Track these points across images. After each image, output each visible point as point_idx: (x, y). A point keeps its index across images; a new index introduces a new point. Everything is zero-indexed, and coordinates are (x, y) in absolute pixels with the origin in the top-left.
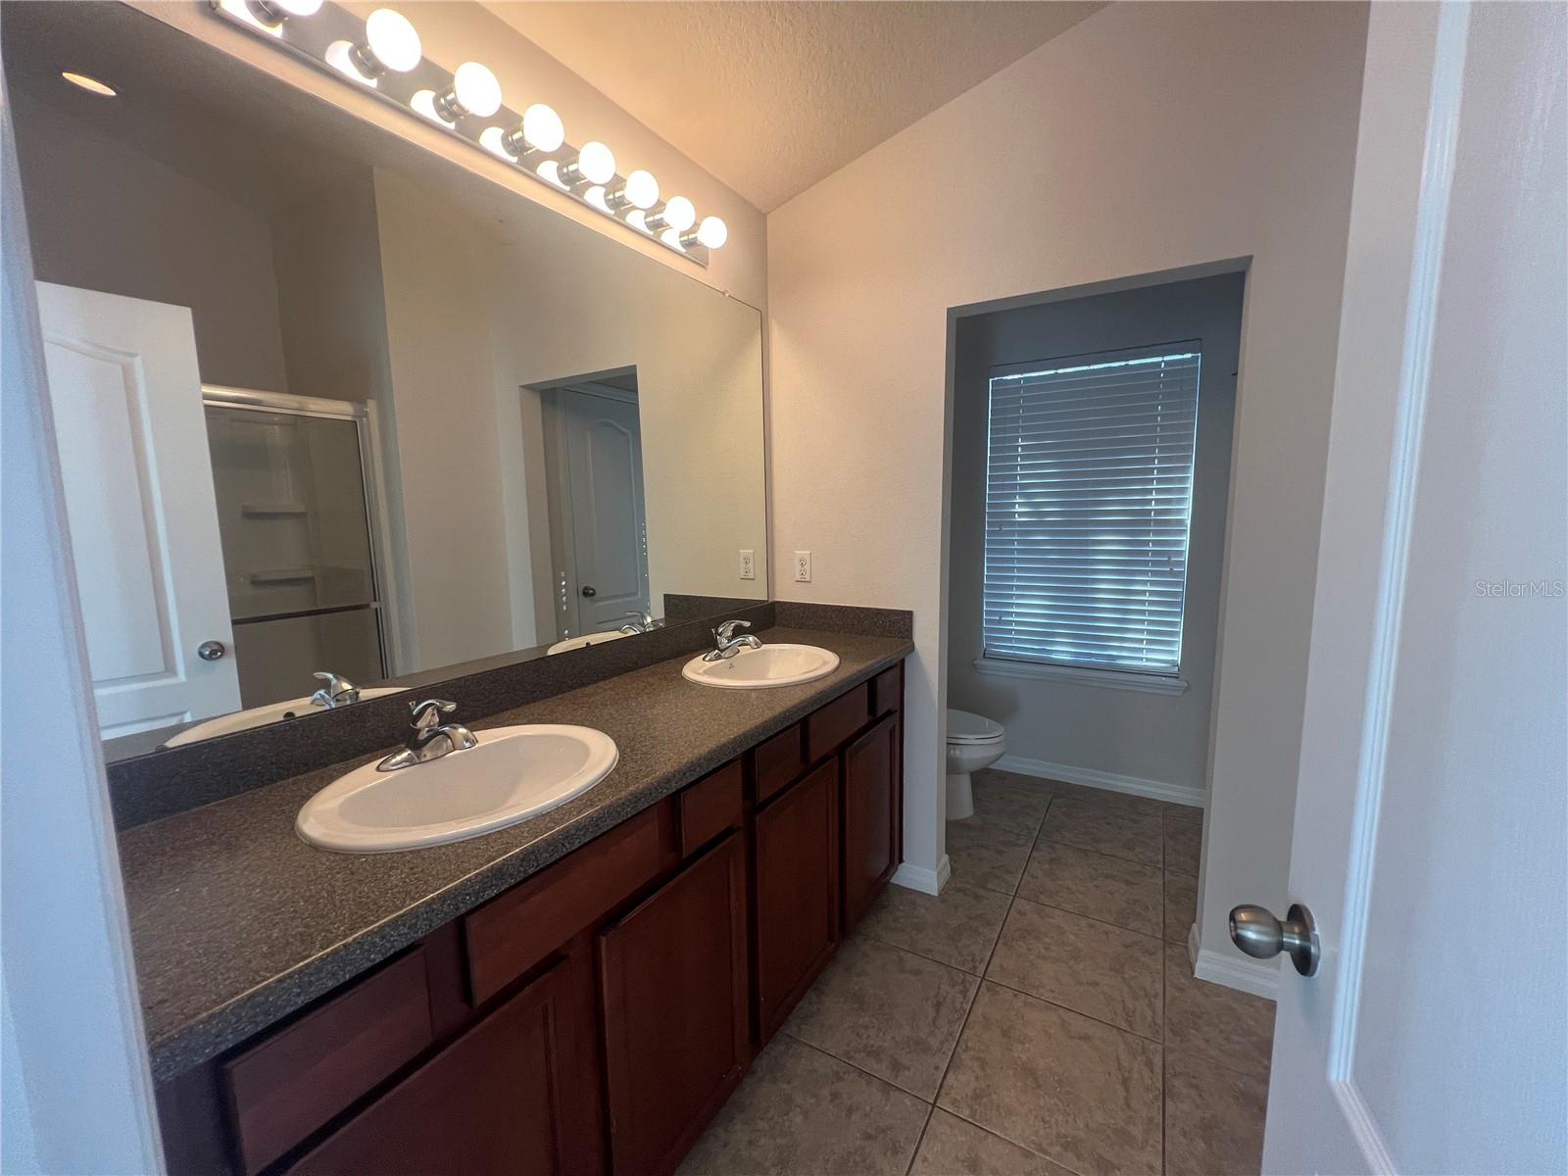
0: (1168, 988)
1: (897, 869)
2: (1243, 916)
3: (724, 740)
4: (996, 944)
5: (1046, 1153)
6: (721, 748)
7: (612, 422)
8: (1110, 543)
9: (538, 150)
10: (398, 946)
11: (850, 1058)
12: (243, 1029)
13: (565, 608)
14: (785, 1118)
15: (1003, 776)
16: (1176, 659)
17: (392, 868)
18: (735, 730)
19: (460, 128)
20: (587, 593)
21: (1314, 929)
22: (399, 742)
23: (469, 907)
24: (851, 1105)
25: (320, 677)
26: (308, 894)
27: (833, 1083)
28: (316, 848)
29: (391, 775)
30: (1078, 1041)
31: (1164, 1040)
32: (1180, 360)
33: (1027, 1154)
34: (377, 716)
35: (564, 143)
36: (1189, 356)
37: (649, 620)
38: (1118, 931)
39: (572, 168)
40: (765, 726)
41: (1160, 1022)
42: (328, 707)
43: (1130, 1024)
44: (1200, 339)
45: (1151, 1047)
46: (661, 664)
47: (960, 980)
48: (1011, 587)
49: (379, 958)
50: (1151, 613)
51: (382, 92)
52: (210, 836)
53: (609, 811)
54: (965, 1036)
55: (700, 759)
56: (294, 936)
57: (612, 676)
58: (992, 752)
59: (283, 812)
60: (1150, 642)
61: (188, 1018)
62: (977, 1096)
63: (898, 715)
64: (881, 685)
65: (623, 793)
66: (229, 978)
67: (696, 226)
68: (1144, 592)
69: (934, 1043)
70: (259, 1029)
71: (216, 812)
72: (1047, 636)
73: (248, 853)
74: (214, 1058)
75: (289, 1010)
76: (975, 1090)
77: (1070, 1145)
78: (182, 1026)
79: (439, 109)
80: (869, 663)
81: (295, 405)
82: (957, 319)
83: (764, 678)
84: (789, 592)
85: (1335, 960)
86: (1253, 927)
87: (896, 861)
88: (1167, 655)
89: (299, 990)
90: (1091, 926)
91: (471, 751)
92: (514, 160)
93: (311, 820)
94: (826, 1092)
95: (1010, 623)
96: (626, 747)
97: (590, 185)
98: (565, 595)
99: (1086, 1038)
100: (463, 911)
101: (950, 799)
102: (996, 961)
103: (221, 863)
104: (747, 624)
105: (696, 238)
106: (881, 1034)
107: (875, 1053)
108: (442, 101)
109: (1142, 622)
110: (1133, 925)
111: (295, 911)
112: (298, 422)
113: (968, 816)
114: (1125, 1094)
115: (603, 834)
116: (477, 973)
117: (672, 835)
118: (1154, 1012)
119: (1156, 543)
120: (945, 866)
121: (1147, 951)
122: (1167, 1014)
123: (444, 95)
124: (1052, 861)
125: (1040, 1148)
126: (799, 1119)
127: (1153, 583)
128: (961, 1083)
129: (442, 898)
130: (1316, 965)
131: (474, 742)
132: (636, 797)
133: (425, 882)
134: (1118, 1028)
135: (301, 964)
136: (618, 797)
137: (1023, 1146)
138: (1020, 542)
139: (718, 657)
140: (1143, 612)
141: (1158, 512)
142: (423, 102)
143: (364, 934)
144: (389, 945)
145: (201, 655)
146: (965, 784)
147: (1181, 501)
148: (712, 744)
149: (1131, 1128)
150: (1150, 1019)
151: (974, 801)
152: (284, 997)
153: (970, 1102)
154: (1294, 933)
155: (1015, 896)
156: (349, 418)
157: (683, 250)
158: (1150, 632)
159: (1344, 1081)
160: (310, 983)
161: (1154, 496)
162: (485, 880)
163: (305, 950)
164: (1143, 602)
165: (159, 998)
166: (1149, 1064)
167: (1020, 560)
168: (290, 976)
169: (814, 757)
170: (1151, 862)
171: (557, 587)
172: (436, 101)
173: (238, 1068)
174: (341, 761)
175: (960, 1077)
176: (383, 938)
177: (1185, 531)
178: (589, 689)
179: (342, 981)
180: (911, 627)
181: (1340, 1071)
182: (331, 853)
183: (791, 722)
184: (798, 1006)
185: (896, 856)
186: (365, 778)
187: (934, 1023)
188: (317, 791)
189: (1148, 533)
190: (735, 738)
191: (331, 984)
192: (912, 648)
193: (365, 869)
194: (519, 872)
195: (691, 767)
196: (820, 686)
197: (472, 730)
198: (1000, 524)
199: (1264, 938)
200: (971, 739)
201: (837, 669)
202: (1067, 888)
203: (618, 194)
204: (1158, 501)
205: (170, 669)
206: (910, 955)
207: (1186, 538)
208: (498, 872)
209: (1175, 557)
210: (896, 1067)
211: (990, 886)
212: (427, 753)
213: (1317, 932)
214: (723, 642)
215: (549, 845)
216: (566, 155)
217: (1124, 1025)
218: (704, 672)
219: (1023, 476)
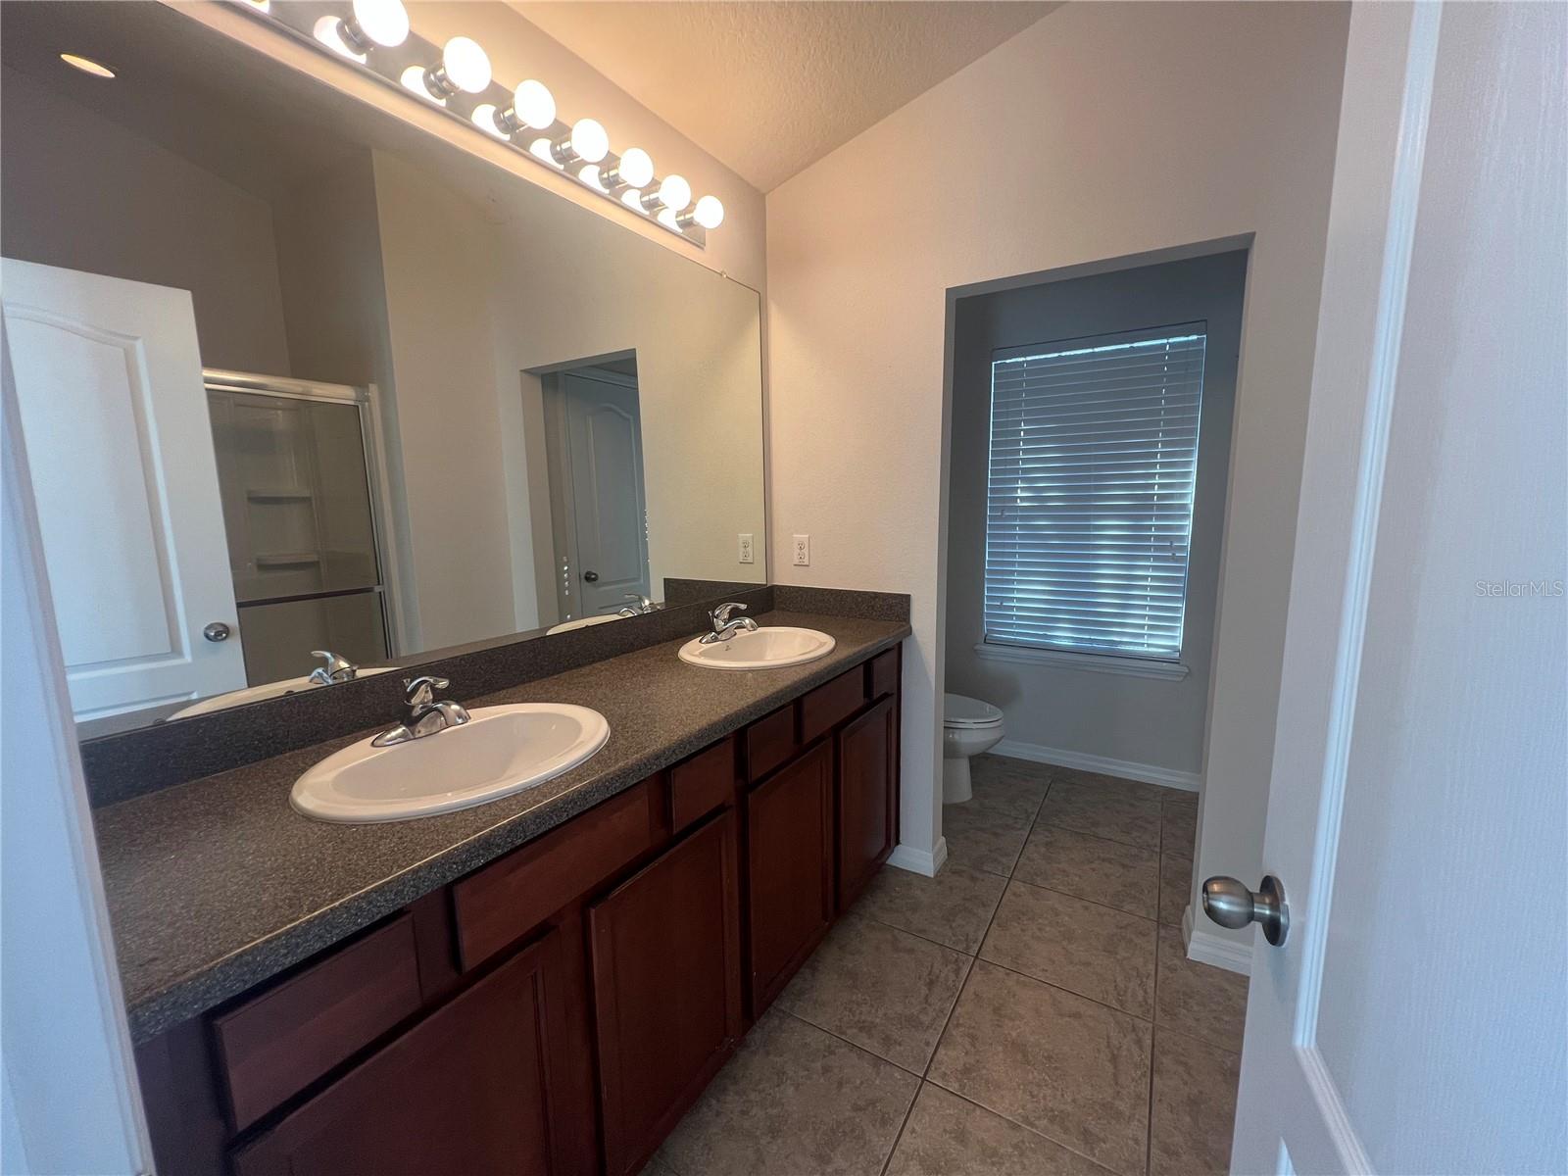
0: (1160, 968)
1: (893, 851)
2: (1216, 887)
3: (715, 718)
4: (990, 924)
5: (1032, 1125)
6: (712, 727)
7: (613, 406)
8: (1112, 527)
9: (529, 128)
10: (385, 912)
11: (844, 1033)
12: (231, 987)
13: (567, 593)
14: (777, 1089)
15: (1002, 761)
16: (1176, 644)
17: (381, 837)
18: (727, 709)
19: (451, 104)
20: (590, 578)
21: (1283, 899)
22: (394, 720)
23: (456, 876)
24: (842, 1078)
25: (318, 656)
26: (299, 861)
27: (824, 1056)
28: (309, 818)
29: (385, 750)
30: (1067, 1019)
31: (1154, 1019)
32: (1185, 342)
33: (1015, 1127)
34: (372, 693)
35: (556, 120)
36: (1195, 337)
37: (647, 602)
38: (1112, 912)
39: (565, 146)
40: (756, 706)
41: (1151, 1001)
42: (325, 684)
43: (1122, 1003)
44: (1205, 320)
45: (1141, 1026)
46: (657, 647)
47: (954, 959)
48: (1012, 573)
49: (366, 923)
50: (1153, 598)
51: (369, 68)
52: (207, 807)
53: (595, 787)
54: (956, 1013)
55: (690, 737)
56: (284, 900)
57: (607, 657)
58: (990, 736)
59: (279, 784)
60: (1151, 627)
61: (176, 975)
62: (967, 1070)
63: (895, 696)
64: (878, 665)
65: (612, 769)
66: (218, 939)
67: (692, 206)
68: (1145, 578)
69: (926, 1019)
70: (247, 987)
71: (214, 784)
72: (1048, 622)
73: (243, 822)
74: (204, 1013)
75: (277, 970)
76: (964, 1065)
77: (1057, 1118)
78: (170, 984)
79: (430, 85)
80: (865, 645)
81: (300, 390)
82: (957, 300)
83: (761, 659)
84: (786, 576)
85: (1302, 929)
86: (1224, 897)
87: (893, 842)
88: (1167, 640)
89: (286, 951)
90: (1086, 908)
91: (464, 728)
92: (506, 137)
93: (306, 793)
94: (819, 1065)
95: (1011, 608)
96: (618, 725)
97: (584, 163)
98: (567, 580)
99: (1077, 1016)
100: (450, 879)
101: (948, 783)
102: (990, 942)
103: (215, 831)
104: (743, 606)
105: (692, 218)
106: (873, 1011)
107: (866, 1028)
108: (432, 77)
109: (1144, 607)
110: (1127, 907)
111: (285, 877)
112: (303, 407)
113: (966, 800)
114: (1113, 1071)
115: (593, 808)
116: (466, 940)
117: (663, 811)
118: (1145, 992)
119: (1158, 528)
120: (940, 850)
121: (1140, 933)
122: (1158, 992)
123: (434, 71)
124: (1048, 844)
125: (1026, 1120)
126: (791, 1091)
127: (1155, 568)
128: (951, 1057)
129: (430, 865)
130: (1285, 936)
131: (466, 719)
132: (625, 773)
133: (414, 851)
134: (1109, 1007)
135: (289, 926)
136: (607, 772)
137: (1011, 1119)
138: (1022, 527)
139: (715, 640)
140: (1144, 597)
141: (1161, 497)
142: (413, 79)
143: (351, 899)
144: (375, 910)
145: (207, 636)
146: (963, 768)
147: (1184, 485)
148: (704, 723)
149: (1117, 1103)
150: (1140, 999)
151: (973, 786)
152: (272, 958)
153: (960, 1077)
154: (1265, 903)
155: (1010, 879)
156: (352, 403)
157: (680, 231)
158: (1151, 617)
159: (1309, 1048)
160: (297, 945)
161: (1157, 480)
162: (471, 850)
163: (293, 913)
164: (1144, 588)
165: (150, 956)
166: (1139, 1042)
167: (1022, 546)
168: (278, 937)
169: (809, 735)
170: (1148, 846)
171: (559, 573)
172: (426, 77)
173: (226, 1025)
174: (339, 736)
175: (949, 1053)
176: (370, 903)
177: (1188, 515)
178: (585, 670)
179: (329, 944)
180: (909, 610)
181: (1304, 1038)
182: (323, 823)
183: (783, 702)
184: (792, 982)
185: (893, 837)
186: (360, 753)
187: (927, 1002)
188: (312, 765)
189: (1150, 517)
190: (726, 718)
191: (318, 946)
192: (910, 631)
193: (355, 839)
194: (506, 842)
195: (682, 744)
196: (815, 668)
197: (466, 708)
198: (1003, 509)
199: (1235, 909)
200: (969, 723)
201: (832, 651)
202: (1064, 871)
203: (612, 173)
204: (1161, 485)
205: (175, 650)
206: (905, 935)
207: (1189, 523)
208: (486, 843)
209: (1177, 542)
210: (887, 1041)
211: (985, 868)
212: (421, 729)
213: (1287, 902)
214: (719, 624)
215: (537, 817)
216: (559, 132)
217: (1115, 1004)
218: (700, 653)
219: (1025, 461)
